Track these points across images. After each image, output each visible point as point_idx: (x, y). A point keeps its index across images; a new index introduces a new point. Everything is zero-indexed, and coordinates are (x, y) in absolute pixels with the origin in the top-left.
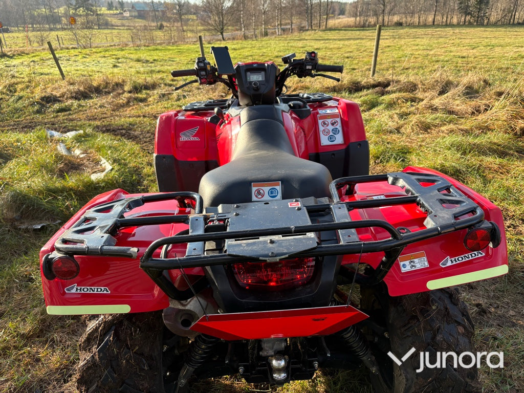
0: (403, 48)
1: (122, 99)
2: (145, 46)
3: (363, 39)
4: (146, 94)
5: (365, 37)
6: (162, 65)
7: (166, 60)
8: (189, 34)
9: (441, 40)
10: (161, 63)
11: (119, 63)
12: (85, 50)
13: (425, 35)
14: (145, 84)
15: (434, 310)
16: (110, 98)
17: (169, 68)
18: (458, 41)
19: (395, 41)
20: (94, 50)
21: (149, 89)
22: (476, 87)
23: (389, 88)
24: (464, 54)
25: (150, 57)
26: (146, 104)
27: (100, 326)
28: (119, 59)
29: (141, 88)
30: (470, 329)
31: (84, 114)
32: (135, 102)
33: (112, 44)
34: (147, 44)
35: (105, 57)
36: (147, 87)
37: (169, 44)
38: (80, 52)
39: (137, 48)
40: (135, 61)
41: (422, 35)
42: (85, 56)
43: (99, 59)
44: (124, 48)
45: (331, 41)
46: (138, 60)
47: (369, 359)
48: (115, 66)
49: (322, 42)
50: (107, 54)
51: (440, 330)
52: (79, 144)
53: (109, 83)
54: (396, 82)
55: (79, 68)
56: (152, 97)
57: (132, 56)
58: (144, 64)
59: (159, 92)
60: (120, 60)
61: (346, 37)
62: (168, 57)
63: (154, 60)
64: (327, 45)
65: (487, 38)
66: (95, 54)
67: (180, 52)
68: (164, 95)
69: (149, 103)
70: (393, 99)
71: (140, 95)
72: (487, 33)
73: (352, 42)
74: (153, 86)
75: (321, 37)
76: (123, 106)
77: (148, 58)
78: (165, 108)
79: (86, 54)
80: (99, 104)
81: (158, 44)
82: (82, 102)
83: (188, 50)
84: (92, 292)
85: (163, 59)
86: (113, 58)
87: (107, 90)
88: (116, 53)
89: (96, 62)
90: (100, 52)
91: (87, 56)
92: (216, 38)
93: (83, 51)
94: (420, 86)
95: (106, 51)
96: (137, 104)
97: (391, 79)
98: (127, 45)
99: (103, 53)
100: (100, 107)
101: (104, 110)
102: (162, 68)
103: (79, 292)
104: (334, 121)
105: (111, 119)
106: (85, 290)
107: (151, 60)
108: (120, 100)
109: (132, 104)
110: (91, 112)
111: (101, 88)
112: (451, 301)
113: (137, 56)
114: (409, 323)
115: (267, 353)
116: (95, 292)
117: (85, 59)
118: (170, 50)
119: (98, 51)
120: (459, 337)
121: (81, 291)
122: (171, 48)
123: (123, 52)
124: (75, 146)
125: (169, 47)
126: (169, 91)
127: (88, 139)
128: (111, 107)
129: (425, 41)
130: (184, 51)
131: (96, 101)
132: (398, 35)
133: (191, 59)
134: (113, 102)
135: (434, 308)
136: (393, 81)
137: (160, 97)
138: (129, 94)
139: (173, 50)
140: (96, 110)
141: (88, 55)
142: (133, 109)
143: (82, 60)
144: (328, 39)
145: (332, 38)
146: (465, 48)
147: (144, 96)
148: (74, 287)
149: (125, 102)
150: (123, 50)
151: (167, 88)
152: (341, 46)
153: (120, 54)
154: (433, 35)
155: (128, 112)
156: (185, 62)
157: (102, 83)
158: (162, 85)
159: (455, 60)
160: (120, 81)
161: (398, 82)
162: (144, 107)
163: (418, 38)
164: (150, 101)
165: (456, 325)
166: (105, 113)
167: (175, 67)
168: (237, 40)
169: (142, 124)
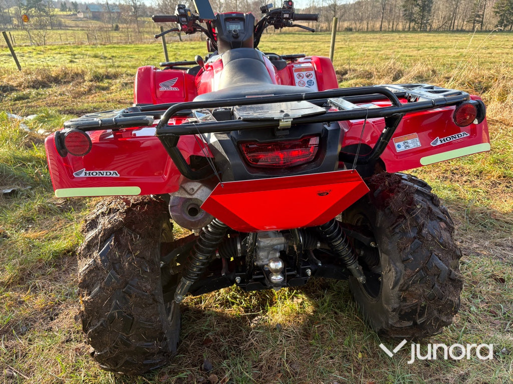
0: (354, 49)
1: (83, 87)
2: (101, 44)
3: (316, 41)
4: (108, 82)
5: (318, 40)
6: (121, 61)
7: (124, 57)
8: (146, 36)
9: (389, 43)
10: (120, 60)
11: (76, 59)
12: (39, 47)
13: (373, 39)
14: (106, 74)
15: (419, 209)
16: (70, 86)
17: (128, 63)
18: (404, 44)
19: (347, 44)
20: (49, 47)
21: (111, 79)
22: (425, 75)
23: (347, 76)
24: (411, 54)
25: (108, 54)
26: (109, 92)
27: (100, 233)
28: (75, 55)
29: (103, 77)
30: (451, 224)
31: (43, 101)
32: (97, 90)
33: (67, 43)
34: (103, 43)
35: (60, 53)
36: (108, 77)
37: (126, 43)
38: (35, 49)
39: (93, 46)
40: (92, 57)
41: (371, 39)
42: (39, 52)
43: (55, 55)
44: (80, 46)
45: (286, 43)
46: (96, 56)
47: (357, 268)
48: (71, 61)
49: (278, 43)
50: (62, 51)
51: (425, 225)
52: (42, 124)
53: (68, 74)
54: (353, 70)
55: (33, 63)
56: (114, 86)
57: (89, 53)
58: (102, 60)
59: (122, 82)
60: (76, 57)
61: (301, 40)
62: (126, 54)
63: (113, 57)
64: (283, 46)
65: (430, 42)
66: (50, 51)
67: (139, 50)
68: (126, 84)
69: (112, 91)
70: (351, 84)
71: (101, 84)
72: (431, 38)
73: (306, 43)
74: (115, 76)
75: (276, 39)
76: (84, 94)
77: (106, 55)
78: (129, 94)
79: (41, 51)
80: (59, 92)
81: (115, 43)
82: (41, 91)
83: (146, 48)
84: (101, 176)
85: (121, 56)
86: (69, 55)
87: (65, 80)
88: (72, 50)
89: (52, 57)
90: (55, 49)
91: (42, 53)
92: (174, 39)
93: (37, 48)
94: (375, 73)
95: (61, 48)
96: (99, 92)
97: (348, 68)
98: (82, 44)
99: (59, 50)
100: (61, 95)
101: (65, 97)
102: (122, 64)
103: (88, 176)
104: (308, 74)
105: (74, 105)
106: (94, 174)
107: (109, 57)
108: (81, 88)
109: (94, 91)
110: (51, 99)
111: (60, 78)
112: (433, 203)
113: (94, 53)
114: (396, 222)
115: (263, 262)
116: (104, 176)
117: (39, 56)
118: (128, 48)
119: (52, 48)
120: (441, 231)
121: (90, 175)
122: (129, 46)
123: (79, 50)
124: (38, 126)
125: (127, 46)
126: (131, 80)
127: (51, 119)
128: (72, 95)
129: (375, 44)
130: (143, 49)
131: (55, 89)
132: (349, 38)
133: (151, 56)
134: (73, 90)
135: (418, 207)
136: (350, 70)
137: (123, 86)
138: (91, 83)
139: (131, 48)
140: (56, 98)
141: (43, 51)
142: (95, 96)
143: (36, 56)
144: (283, 41)
145: (287, 40)
146: (411, 49)
147: (106, 85)
148: (82, 172)
149: (86, 90)
150: (79, 47)
151: (129, 77)
152: (296, 47)
153: (76, 51)
154: (381, 39)
155: (90, 99)
156: (144, 59)
157: (60, 73)
158: (124, 75)
159: (403, 58)
160: (80, 71)
161: (354, 70)
162: (107, 94)
163: (367, 41)
164: (112, 90)
165: (438, 220)
166: (66, 100)
167: (134, 63)
168: (195, 41)
169: (106, 107)
